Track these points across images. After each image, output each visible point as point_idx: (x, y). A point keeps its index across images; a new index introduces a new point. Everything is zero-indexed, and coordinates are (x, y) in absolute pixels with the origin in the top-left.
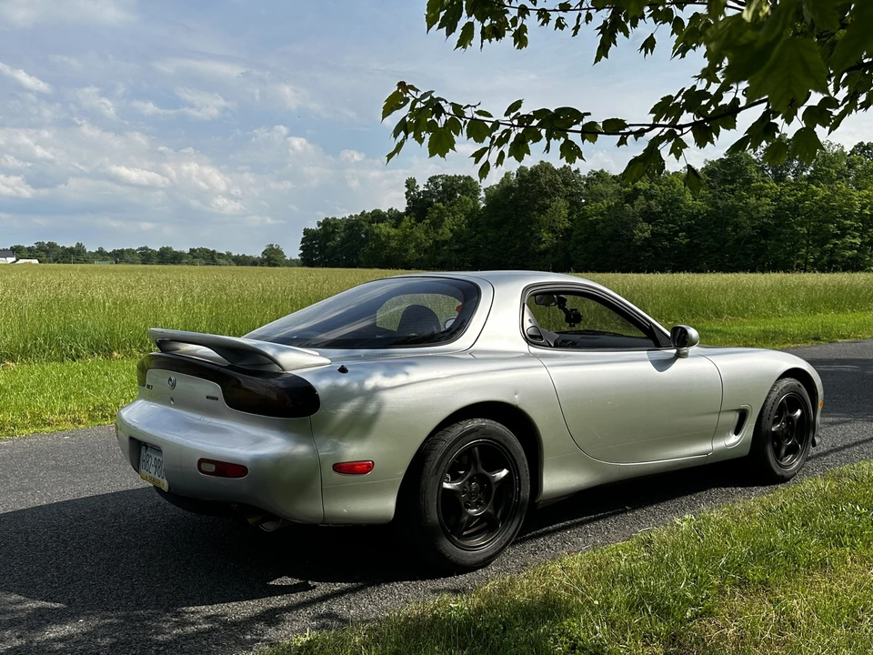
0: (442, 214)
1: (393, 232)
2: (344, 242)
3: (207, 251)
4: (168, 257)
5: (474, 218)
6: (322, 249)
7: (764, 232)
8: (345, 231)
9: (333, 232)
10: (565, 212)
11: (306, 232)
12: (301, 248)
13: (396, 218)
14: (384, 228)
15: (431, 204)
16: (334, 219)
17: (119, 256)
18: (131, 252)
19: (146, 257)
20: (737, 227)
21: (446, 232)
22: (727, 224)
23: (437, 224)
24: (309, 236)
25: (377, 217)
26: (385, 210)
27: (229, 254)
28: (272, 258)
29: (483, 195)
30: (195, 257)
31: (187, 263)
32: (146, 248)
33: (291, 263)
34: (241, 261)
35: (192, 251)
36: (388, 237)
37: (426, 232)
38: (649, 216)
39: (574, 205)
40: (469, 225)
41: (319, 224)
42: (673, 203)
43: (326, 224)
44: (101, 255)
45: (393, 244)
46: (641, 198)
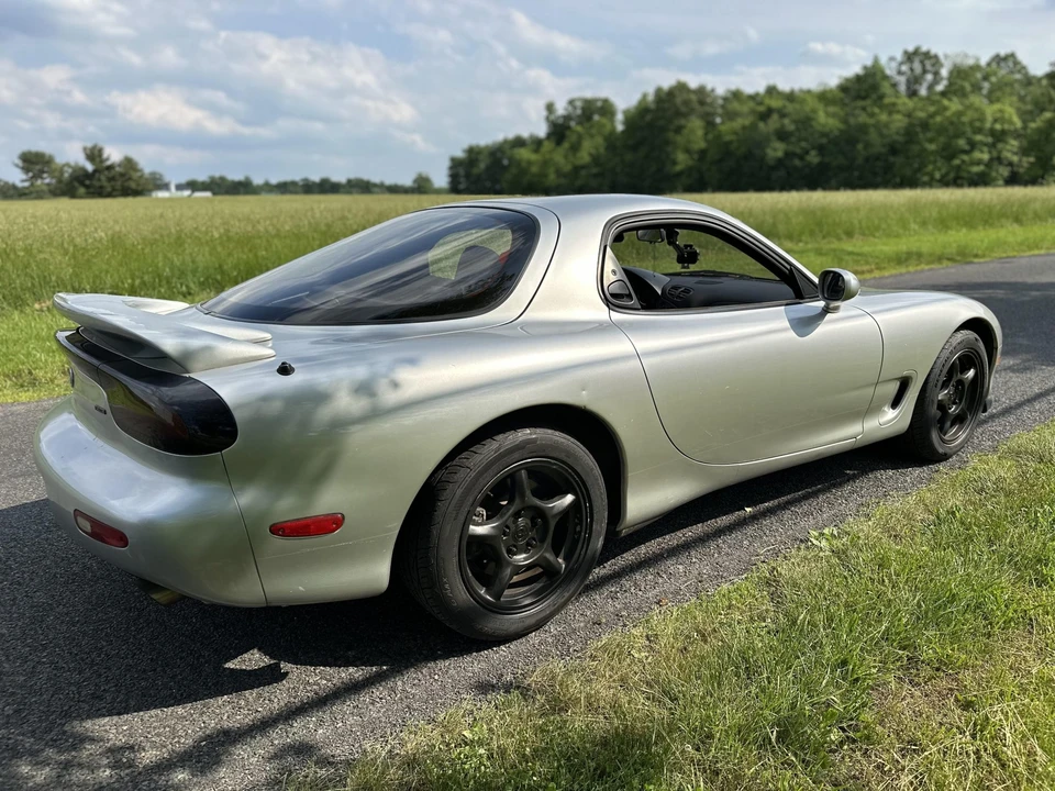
0: (580, 137)
1: (533, 157)
2: (488, 168)
4: (327, 187)
5: (612, 141)
6: (468, 176)
7: (894, 150)
8: (488, 157)
9: (478, 159)
10: (700, 133)
11: (453, 160)
12: (449, 176)
13: (537, 143)
14: (525, 154)
15: (569, 128)
16: (478, 146)
17: (284, 188)
18: (294, 183)
19: (309, 188)
20: (867, 145)
21: (584, 156)
22: (857, 141)
23: (575, 148)
24: (456, 164)
25: (519, 142)
26: (525, 134)
28: (422, 186)
29: (620, 117)
30: (351, 188)
31: (344, 194)
32: (307, 181)
33: (439, 192)
34: (394, 190)
35: (349, 181)
36: (530, 163)
37: (566, 157)
38: (782, 135)
39: (710, 125)
40: (607, 149)
41: (464, 151)
42: (805, 122)
43: (471, 150)
44: (268, 188)
45: (534, 169)
46: (775, 117)
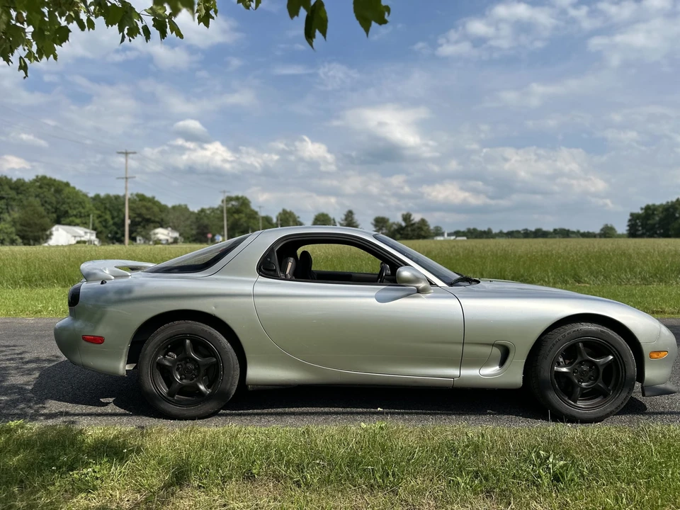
2: (661, 220)
3: (564, 230)
4: (539, 234)
6: (644, 225)
8: (662, 212)
9: (653, 214)
11: (632, 215)
12: (629, 226)
16: (654, 205)
17: (511, 234)
18: (518, 232)
19: (527, 234)
24: (634, 217)
27: (578, 232)
28: (607, 232)
30: (556, 234)
31: (551, 238)
32: (527, 230)
33: (620, 236)
34: (586, 235)
35: (555, 230)
41: (642, 209)
43: (648, 208)
44: (501, 235)
